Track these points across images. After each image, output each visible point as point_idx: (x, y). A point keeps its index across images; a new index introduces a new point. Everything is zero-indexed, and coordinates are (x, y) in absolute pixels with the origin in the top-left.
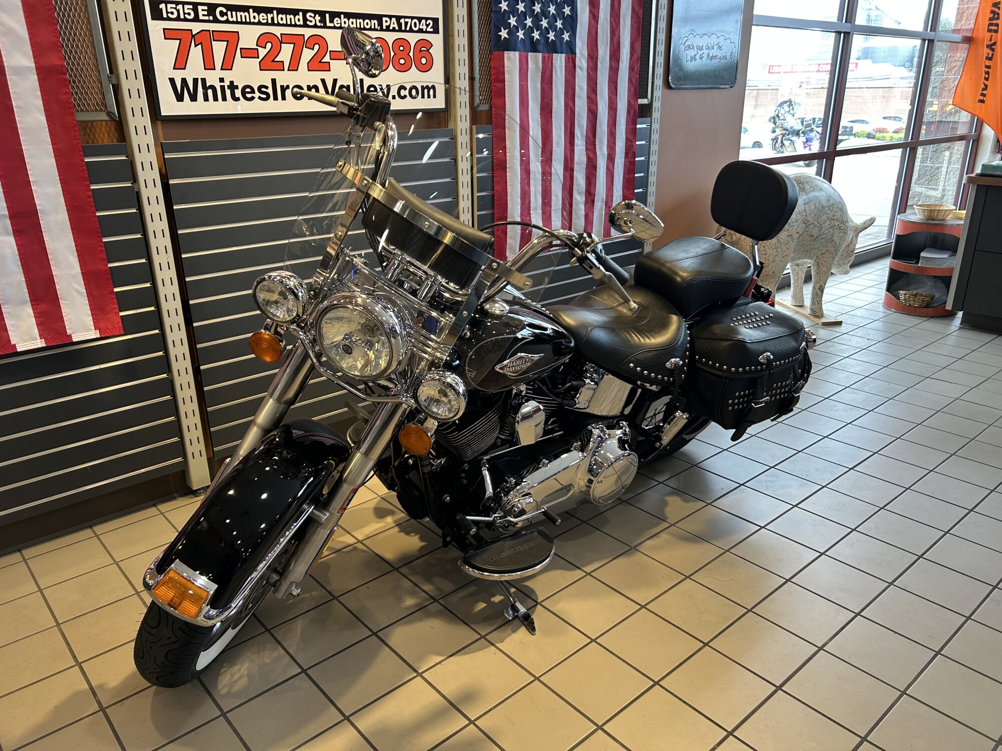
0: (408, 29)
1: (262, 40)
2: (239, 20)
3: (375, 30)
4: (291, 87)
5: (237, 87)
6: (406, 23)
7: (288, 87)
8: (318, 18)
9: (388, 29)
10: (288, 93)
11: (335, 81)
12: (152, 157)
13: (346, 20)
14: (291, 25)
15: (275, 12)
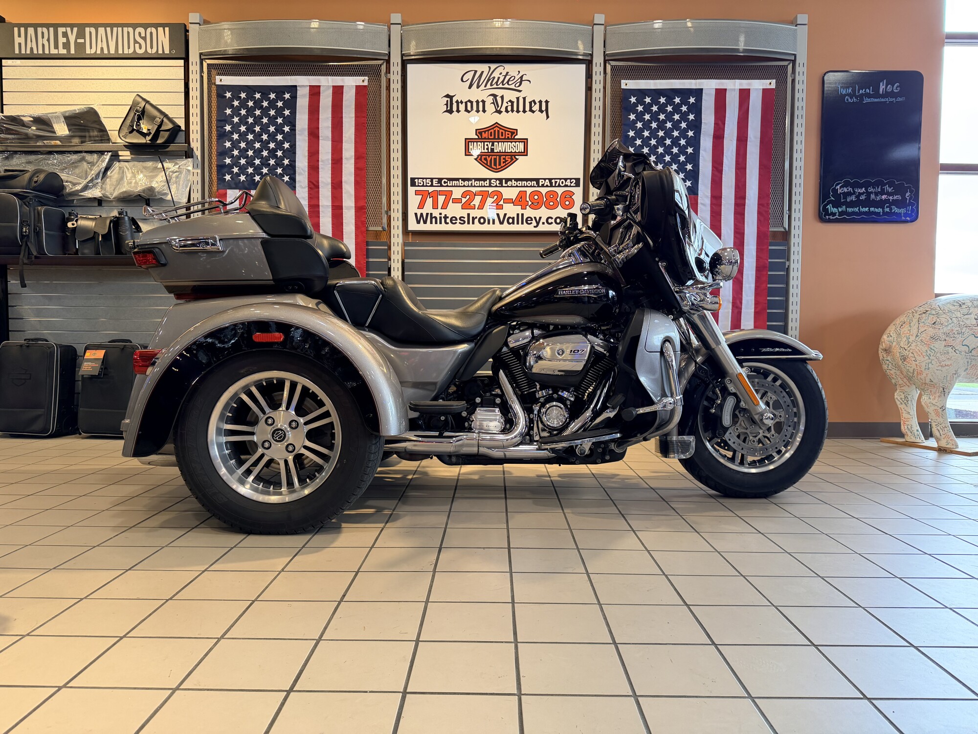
0: (557, 185)
1: (464, 195)
2: (453, 185)
3: (534, 186)
4: (478, 218)
5: (448, 217)
6: (556, 182)
7: (476, 217)
8: (498, 182)
9: (543, 186)
10: (476, 221)
11: (505, 215)
12: (399, 249)
13: (515, 182)
14: (482, 186)
15: (473, 180)
